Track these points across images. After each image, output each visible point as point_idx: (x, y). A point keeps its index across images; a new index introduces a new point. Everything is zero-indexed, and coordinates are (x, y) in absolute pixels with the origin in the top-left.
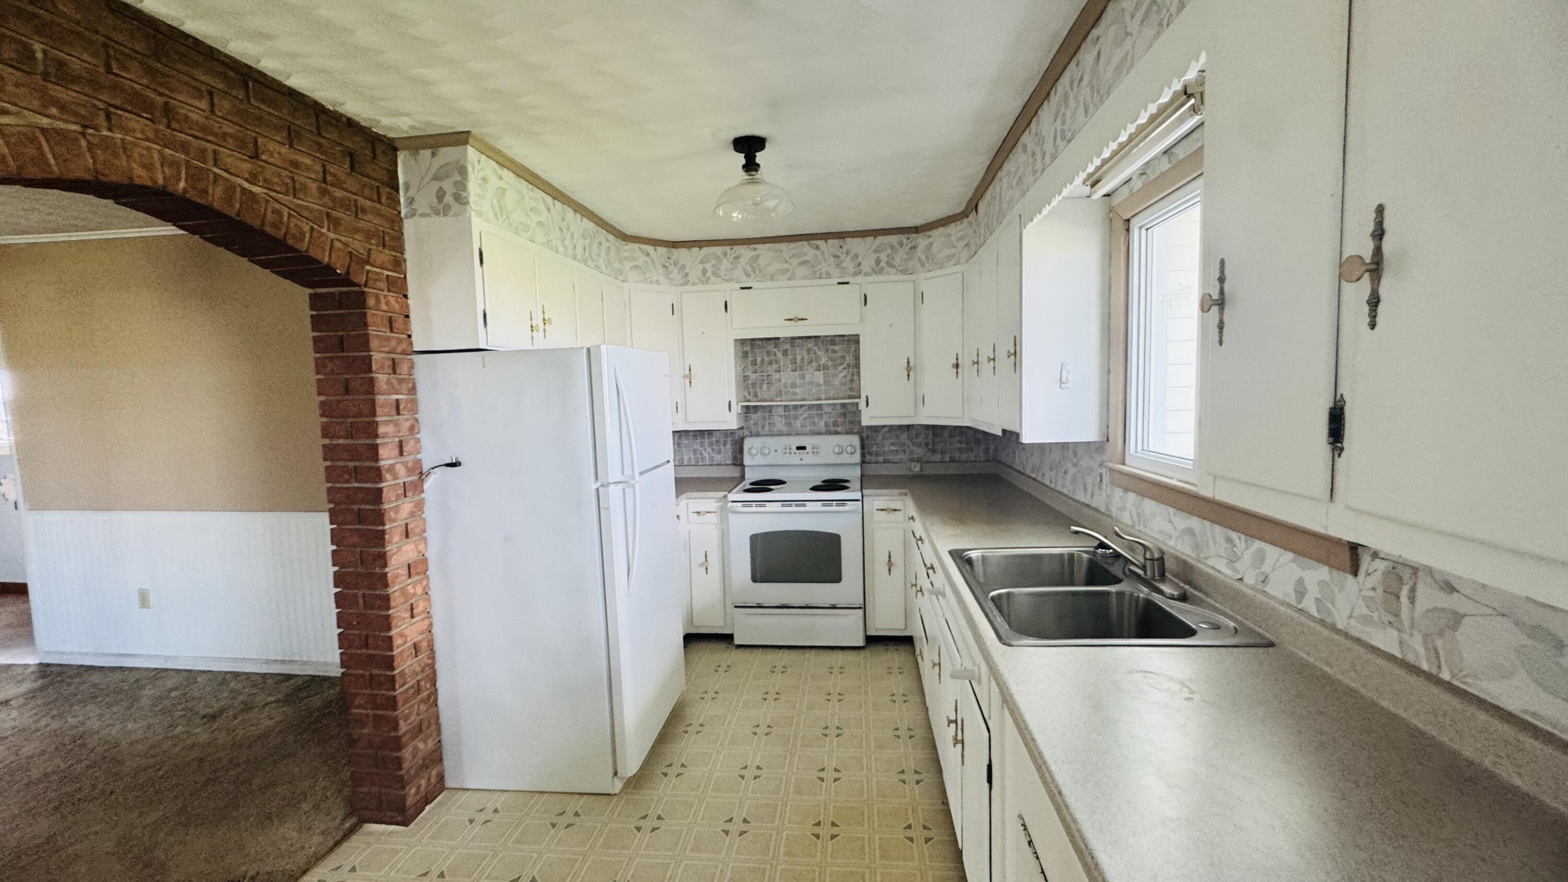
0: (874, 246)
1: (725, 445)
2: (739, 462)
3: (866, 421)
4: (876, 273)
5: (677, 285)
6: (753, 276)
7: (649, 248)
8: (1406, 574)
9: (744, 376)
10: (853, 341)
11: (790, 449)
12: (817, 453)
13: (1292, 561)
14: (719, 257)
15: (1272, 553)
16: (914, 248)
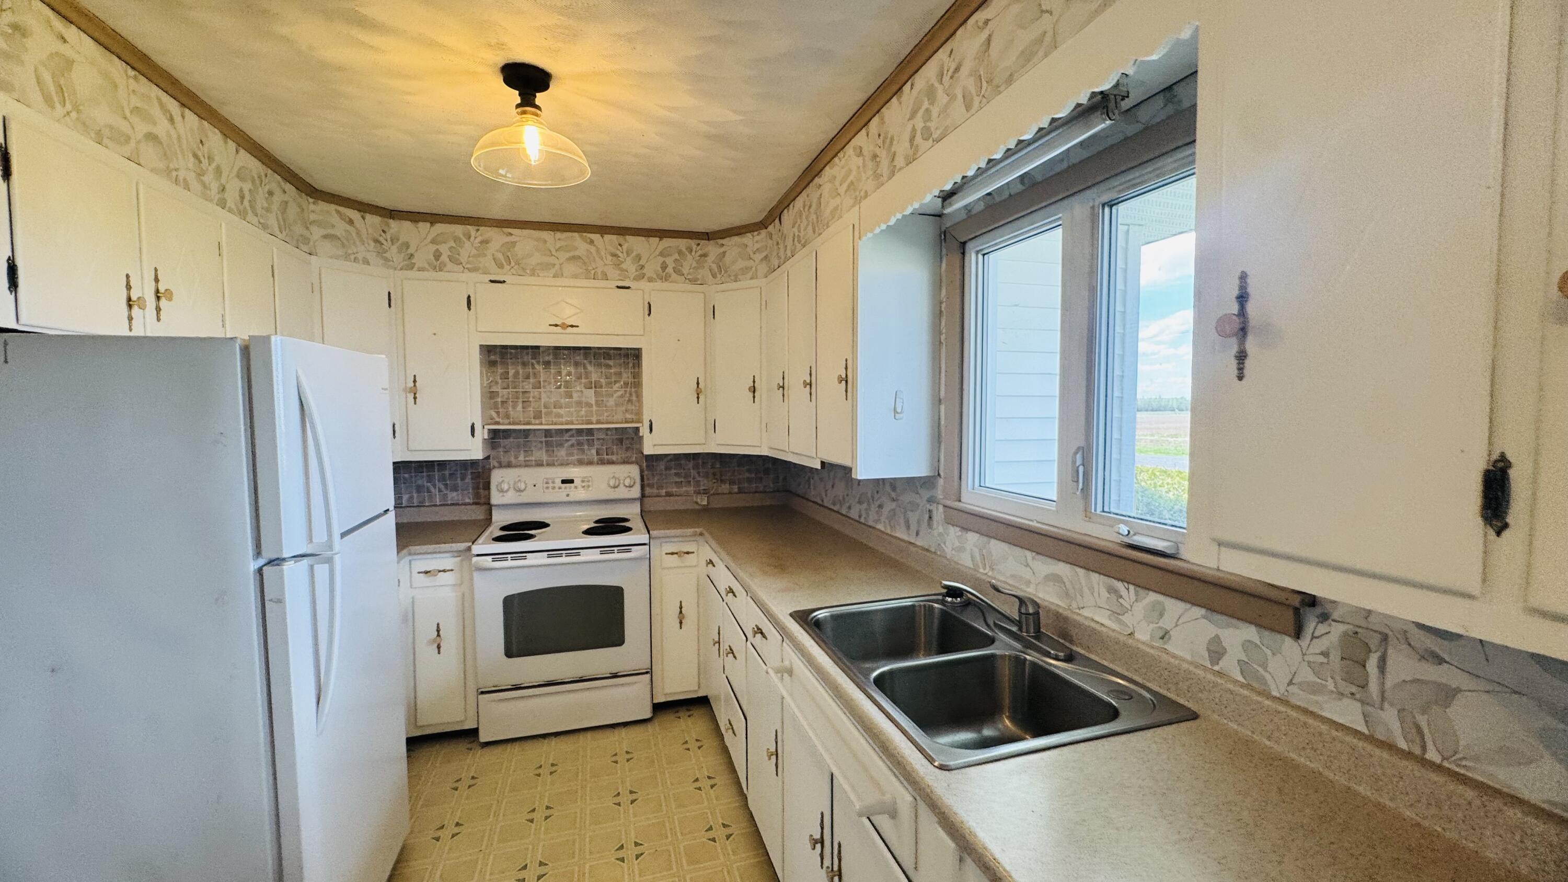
0: (661, 248)
1: (463, 479)
2: (482, 501)
3: (648, 450)
4: (661, 279)
5: (395, 269)
6: (507, 267)
7: (354, 214)
8: (1374, 642)
9: (492, 392)
10: (633, 356)
11: (553, 482)
12: (589, 486)
13: (1204, 617)
14: (460, 239)
15: (1174, 607)
16: (705, 255)
